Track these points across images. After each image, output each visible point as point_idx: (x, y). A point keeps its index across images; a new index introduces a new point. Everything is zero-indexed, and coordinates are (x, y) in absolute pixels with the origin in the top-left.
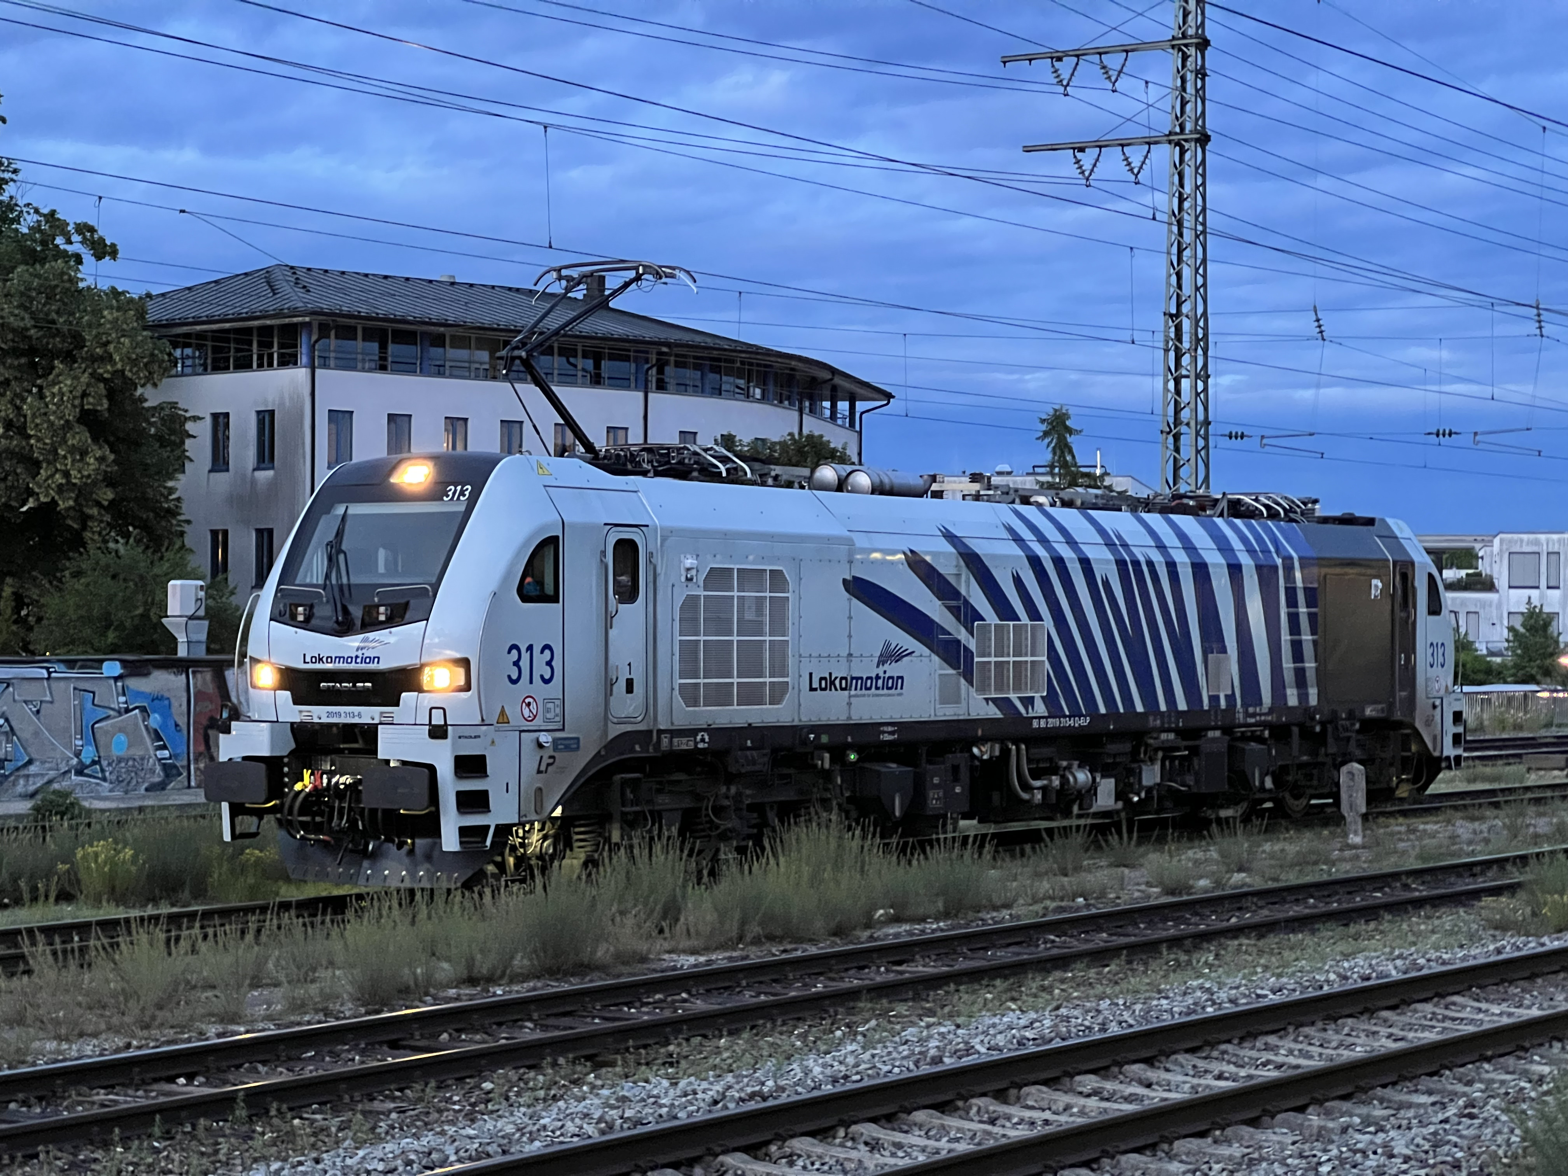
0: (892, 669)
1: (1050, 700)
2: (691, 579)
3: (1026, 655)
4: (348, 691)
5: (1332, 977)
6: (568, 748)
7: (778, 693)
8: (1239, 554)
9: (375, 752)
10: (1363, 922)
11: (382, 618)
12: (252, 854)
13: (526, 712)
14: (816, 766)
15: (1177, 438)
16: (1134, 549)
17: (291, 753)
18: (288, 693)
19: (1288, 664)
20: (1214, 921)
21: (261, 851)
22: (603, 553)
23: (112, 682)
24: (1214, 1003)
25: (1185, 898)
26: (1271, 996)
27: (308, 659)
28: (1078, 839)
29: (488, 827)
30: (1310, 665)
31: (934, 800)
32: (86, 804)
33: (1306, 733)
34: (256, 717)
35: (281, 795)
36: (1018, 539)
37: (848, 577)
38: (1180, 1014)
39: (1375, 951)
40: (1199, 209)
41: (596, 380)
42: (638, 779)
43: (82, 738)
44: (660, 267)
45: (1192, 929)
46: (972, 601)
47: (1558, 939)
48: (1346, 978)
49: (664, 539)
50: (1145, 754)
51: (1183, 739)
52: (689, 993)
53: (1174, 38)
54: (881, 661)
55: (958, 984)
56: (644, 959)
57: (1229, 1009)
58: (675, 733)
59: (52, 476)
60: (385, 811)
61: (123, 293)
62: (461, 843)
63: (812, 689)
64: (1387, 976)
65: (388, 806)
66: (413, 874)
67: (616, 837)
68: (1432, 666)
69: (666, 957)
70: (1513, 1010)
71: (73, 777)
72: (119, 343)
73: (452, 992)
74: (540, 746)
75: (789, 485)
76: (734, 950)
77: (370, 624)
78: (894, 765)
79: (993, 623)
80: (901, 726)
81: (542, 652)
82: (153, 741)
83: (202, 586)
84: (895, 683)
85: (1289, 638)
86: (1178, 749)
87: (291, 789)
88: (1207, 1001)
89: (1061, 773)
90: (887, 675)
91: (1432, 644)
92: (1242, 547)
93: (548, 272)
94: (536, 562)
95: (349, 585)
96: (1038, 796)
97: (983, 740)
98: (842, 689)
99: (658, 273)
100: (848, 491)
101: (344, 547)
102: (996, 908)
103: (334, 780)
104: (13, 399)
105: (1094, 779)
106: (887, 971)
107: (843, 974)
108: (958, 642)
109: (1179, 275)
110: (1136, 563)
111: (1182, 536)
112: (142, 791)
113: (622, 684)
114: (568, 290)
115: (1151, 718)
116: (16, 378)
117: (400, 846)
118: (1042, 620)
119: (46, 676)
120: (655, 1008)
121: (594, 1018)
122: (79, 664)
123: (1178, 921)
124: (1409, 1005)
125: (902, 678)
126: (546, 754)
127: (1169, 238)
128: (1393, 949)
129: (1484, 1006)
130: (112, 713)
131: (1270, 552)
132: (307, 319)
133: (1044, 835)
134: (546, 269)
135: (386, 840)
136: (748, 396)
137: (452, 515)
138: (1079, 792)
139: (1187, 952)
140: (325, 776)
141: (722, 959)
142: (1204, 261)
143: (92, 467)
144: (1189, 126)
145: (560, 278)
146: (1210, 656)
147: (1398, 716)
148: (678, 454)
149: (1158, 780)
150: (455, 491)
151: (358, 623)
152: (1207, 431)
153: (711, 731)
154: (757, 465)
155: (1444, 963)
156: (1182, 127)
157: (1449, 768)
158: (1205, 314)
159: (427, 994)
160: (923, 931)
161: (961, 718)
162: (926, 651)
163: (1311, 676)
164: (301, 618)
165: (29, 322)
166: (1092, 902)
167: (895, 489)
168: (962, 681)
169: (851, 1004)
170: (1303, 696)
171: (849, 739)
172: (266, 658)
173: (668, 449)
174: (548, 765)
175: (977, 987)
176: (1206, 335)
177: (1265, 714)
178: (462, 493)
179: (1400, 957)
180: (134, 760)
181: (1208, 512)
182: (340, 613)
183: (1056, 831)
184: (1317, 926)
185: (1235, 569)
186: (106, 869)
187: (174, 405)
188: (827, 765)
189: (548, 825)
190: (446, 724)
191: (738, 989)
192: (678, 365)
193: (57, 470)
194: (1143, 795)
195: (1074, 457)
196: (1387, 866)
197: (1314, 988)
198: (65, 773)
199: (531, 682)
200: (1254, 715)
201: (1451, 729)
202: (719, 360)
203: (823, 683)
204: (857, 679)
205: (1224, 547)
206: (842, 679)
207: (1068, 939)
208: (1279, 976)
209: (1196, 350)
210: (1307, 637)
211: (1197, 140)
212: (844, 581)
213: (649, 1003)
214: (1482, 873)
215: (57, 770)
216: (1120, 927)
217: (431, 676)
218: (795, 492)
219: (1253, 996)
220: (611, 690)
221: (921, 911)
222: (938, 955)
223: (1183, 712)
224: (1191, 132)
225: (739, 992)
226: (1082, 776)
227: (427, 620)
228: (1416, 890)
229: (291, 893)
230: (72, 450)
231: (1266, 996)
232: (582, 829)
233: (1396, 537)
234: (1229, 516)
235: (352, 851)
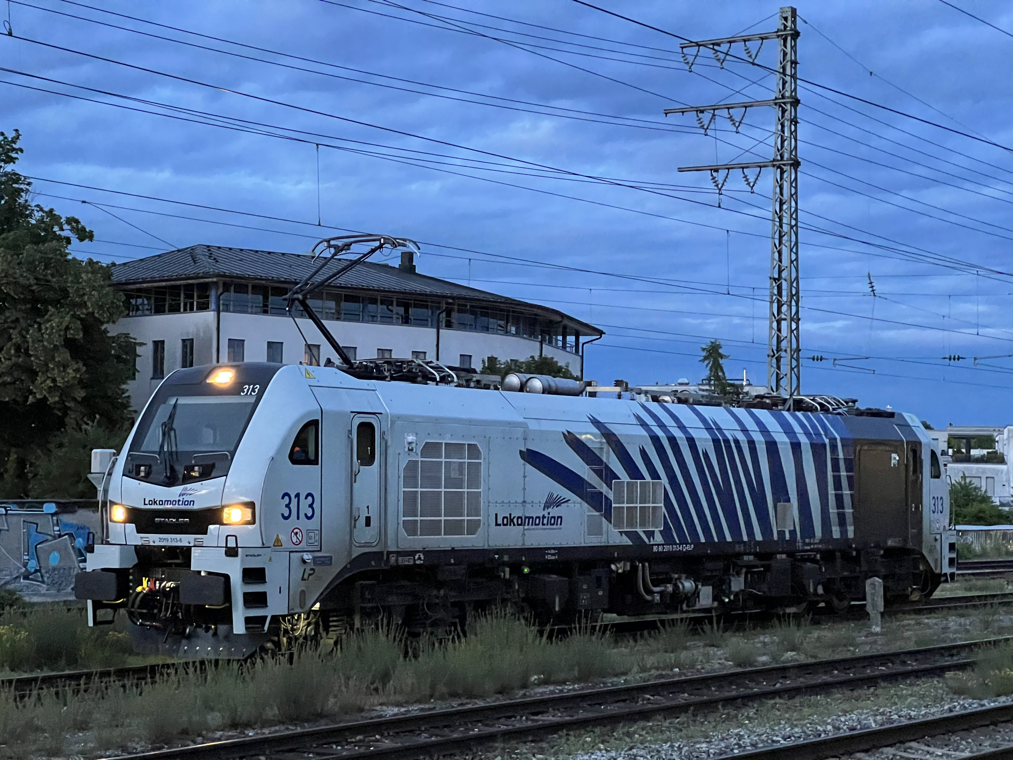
0: (554, 512)
1: (666, 533)
2: (412, 450)
3: (649, 503)
4: (174, 525)
5: (829, 727)
6: (323, 564)
7: (473, 528)
8: (798, 435)
9: (189, 566)
10: (866, 687)
11: (197, 474)
12: (114, 635)
13: (294, 539)
14: (500, 576)
15: (778, 360)
16: (725, 432)
17: (135, 566)
18: (134, 525)
19: (833, 510)
20: (765, 686)
21: (120, 633)
22: (350, 432)
23: (50, 516)
24: (740, 746)
25: (750, 669)
26: (782, 742)
27: (147, 502)
28: (681, 628)
29: (266, 617)
30: (849, 511)
31: (584, 600)
32: (27, 599)
33: (846, 556)
34: (113, 542)
35: (127, 595)
36: (644, 424)
37: (523, 449)
38: (714, 755)
39: (867, 709)
40: (793, 209)
41: (406, 321)
42: (373, 584)
43: (28, 555)
44: (395, 239)
45: (749, 691)
46: (610, 466)
47: (994, 702)
48: (839, 729)
49: (393, 422)
50: (733, 571)
51: (759, 560)
52: (382, 735)
53: (776, 99)
54: (547, 505)
55: (568, 730)
56: (361, 710)
57: (750, 750)
58: (399, 554)
59: (45, 381)
60: (196, 606)
61: (97, 263)
62: (246, 628)
63: (497, 524)
64: (868, 728)
65: (196, 603)
66: (215, 650)
67: (357, 624)
68: (934, 512)
69: (378, 708)
70: (950, 753)
71: (22, 581)
72: (91, 295)
73: (219, 734)
74: (304, 562)
75: (487, 387)
76: (426, 703)
77: (188, 479)
78: (555, 576)
79: (626, 481)
80: (560, 550)
81: (306, 498)
82: (78, 557)
83: (114, 453)
84: (557, 520)
85: (833, 492)
86: (756, 567)
87: (134, 591)
88: (735, 745)
89: (674, 582)
90: (551, 515)
91: (934, 498)
92: (802, 432)
93: (321, 242)
94: (303, 436)
95: (177, 452)
96: (657, 598)
97: (619, 560)
98: (518, 525)
99: (394, 243)
100: (527, 392)
101: (174, 426)
102: (616, 675)
103: (163, 584)
104: (21, 331)
105: (697, 586)
106: (527, 719)
107: (496, 722)
108: (602, 493)
109: (780, 253)
110: (727, 441)
111: (759, 423)
112: (69, 590)
113: (362, 521)
114: (335, 254)
115: (737, 546)
116: (23, 318)
117: (207, 629)
118: (660, 479)
119: (4, 512)
120: (355, 746)
121: (309, 753)
122: (27, 505)
123: (739, 686)
124: (878, 748)
125: (561, 517)
126: (308, 568)
127: (773, 228)
128: (881, 707)
129: (931, 749)
130: (50, 538)
131: (821, 435)
132: (215, 280)
133: (659, 624)
134: (321, 240)
135: (196, 627)
136: (507, 333)
137: (247, 404)
138: (686, 594)
139: (738, 708)
140: (157, 582)
141: (416, 710)
142: (796, 243)
143: (71, 376)
144: (786, 156)
145: (330, 246)
146: (779, 504)
147: (910, 545)
148: (408, 365)
149: (743, 588)
150: (249, 388)
151: (181, 476)
152: (798, 355)
153: (426, 553)
154: (463, 374)
155: (911, 718)
156: (782, 156)
157: (946, 581)
158: (797, 278)
159: (199, 735)
160: (561, 691)
161: (603, 544)
162: (579, 500)
163: (849, 519)
164: (142, 474)
165: (32, 281)
166: (685, 671)
167: (560, 391)
168: (604, 519)
169: (490, 744)
170: (844, 532)
171: (524, 559)
172: (120, 502)
173: (401, 362)
174: (310, 575)
175: (583, 732)
176: (797, 292)
177: (816, 543)
178: (253, 390)
179: (882, 714)
180: (64, 569)
181: (779, 407)
182: (168, 471)
183: (667, 622)
184: (833, 690)
185: (796, 447)
186: (8, 645)
187: (127, 335)
188: (507, 576)
189: (312, 615)
190: (237, 547)
191: (418, 732)
192: (459, 311)
193: (48, 377)
194: (732, 597)
195: (724, 373)
196: (894, 648)
197: (815, 736)
198: (17, 577)
199: (298, 518)
200: (809, 544)
201: (947, 555)
202: (487, 308)
203: (505, 520)
204: (529, 518)
205: (788, 430)
206: (518, 518)
207: (659, 697)
208: (793, 726)
209: (791, 302)
210: (846, 492)
211: (791, 165)
212: (520, 451)
213: (352, 742)
214: (958, 653)
215: (11, 575)
216: (699, 689)
217: (229, 514)
218: (491, 392)
219: (769, 741)
220: (355, 525)
221: (562, 676)
222: (565, 708)
223: (759, 542)
224: (788, 160)
225: (419, 734)
226: (688, 585)
227: (227, 476)
228: (910, 665)
229: (135, 662)
230: (58, 365)
231: (779, 741)
232: (335, 619)
233: (909, 426)
234: (794, 410)
235: (174, 634)
